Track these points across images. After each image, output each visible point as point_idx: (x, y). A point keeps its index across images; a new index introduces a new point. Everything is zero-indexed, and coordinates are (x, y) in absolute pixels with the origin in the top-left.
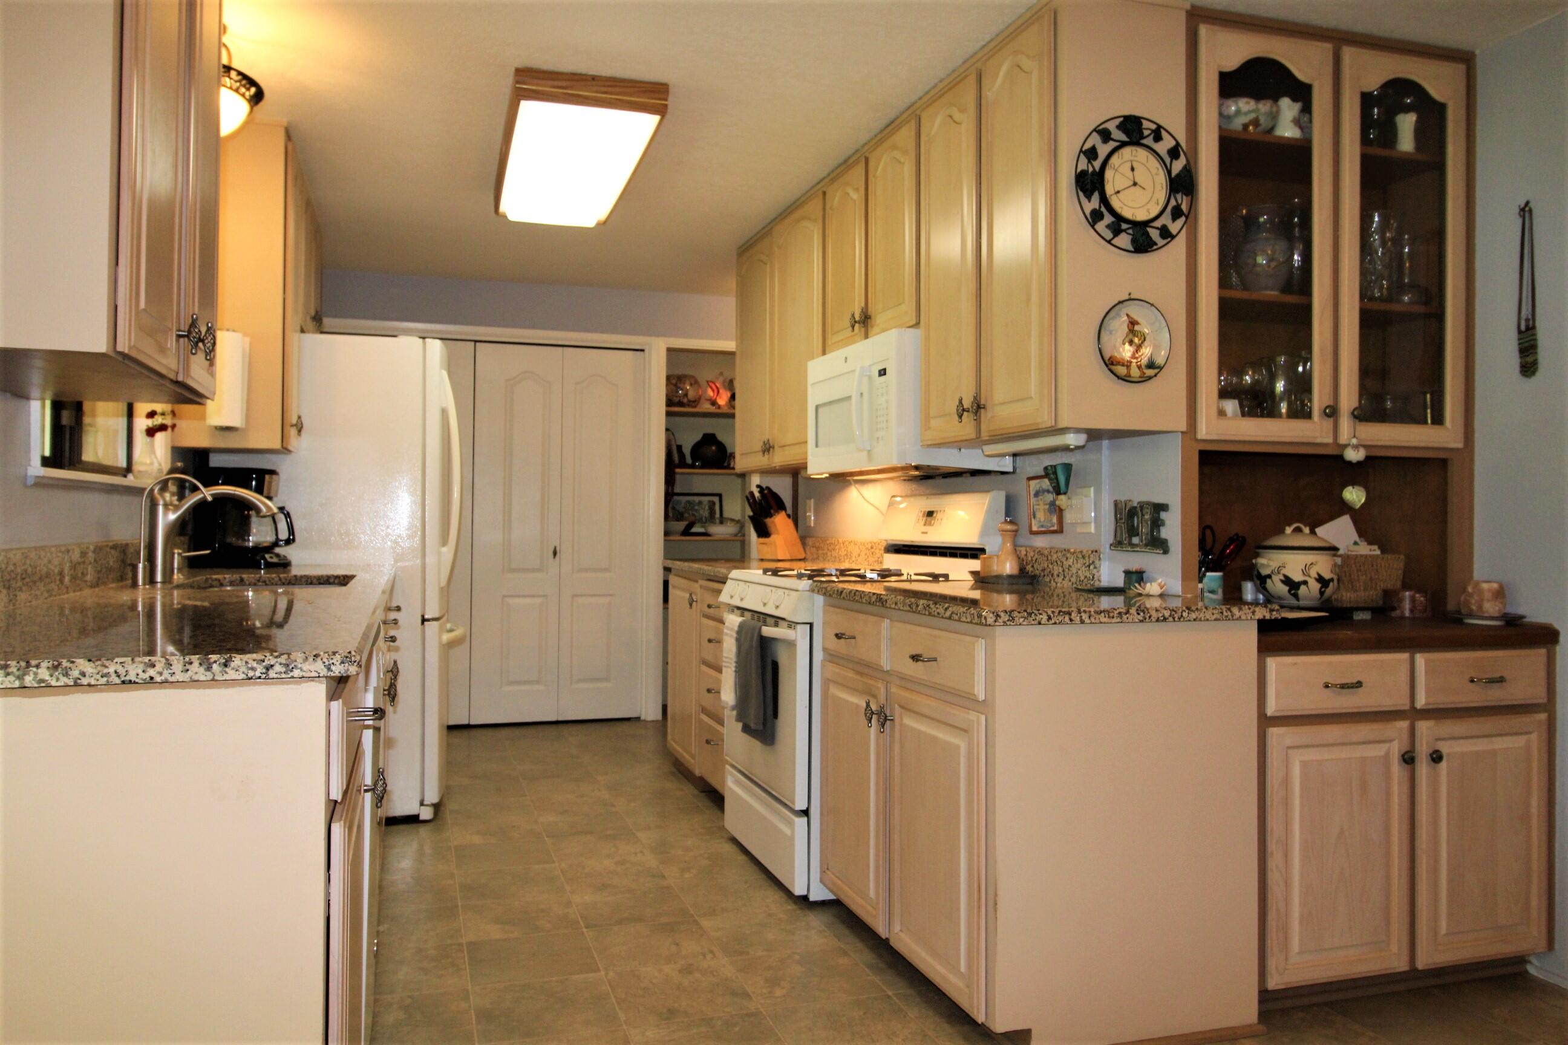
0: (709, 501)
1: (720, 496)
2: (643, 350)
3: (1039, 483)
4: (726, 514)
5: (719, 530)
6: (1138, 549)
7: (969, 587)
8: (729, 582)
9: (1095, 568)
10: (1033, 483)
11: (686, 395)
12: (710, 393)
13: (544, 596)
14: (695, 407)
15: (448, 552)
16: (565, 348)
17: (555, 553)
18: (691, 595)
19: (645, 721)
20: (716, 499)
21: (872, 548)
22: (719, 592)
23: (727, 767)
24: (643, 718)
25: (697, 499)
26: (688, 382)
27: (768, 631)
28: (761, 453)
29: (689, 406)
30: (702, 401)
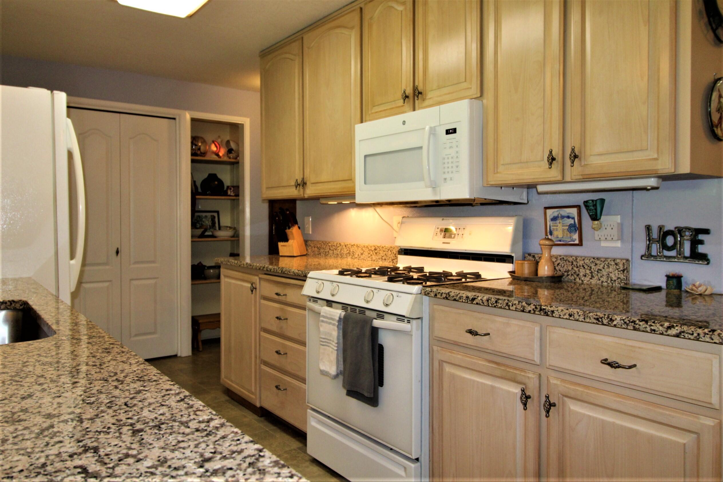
0: (211, 216)
1: (218, 212)
2: (174, 119)
3: (557, 211)
4: (222, 224)
5: (222, 234)
6: (676, 260)
7: (508, 283)
8: (308, 280)
9: (627, 272)
10: (549, 212)
11: (199, 149)
12: (214, 148)
13: (110, 281)
14: (204, 156)
15: (77, 262)
16: (122, 115)
17: (117, 252)
18: (252, 284)
19: (180, 357)
20: (216, 215)
21: (375, 249)
22: (302, 287)
23: (309, 411)
24: (179, 355)
25: (204, 214)
26: (200, 141)
27: (377, 323)
28: (295, 188)
29: (201, 156)
30: (209, 154)
